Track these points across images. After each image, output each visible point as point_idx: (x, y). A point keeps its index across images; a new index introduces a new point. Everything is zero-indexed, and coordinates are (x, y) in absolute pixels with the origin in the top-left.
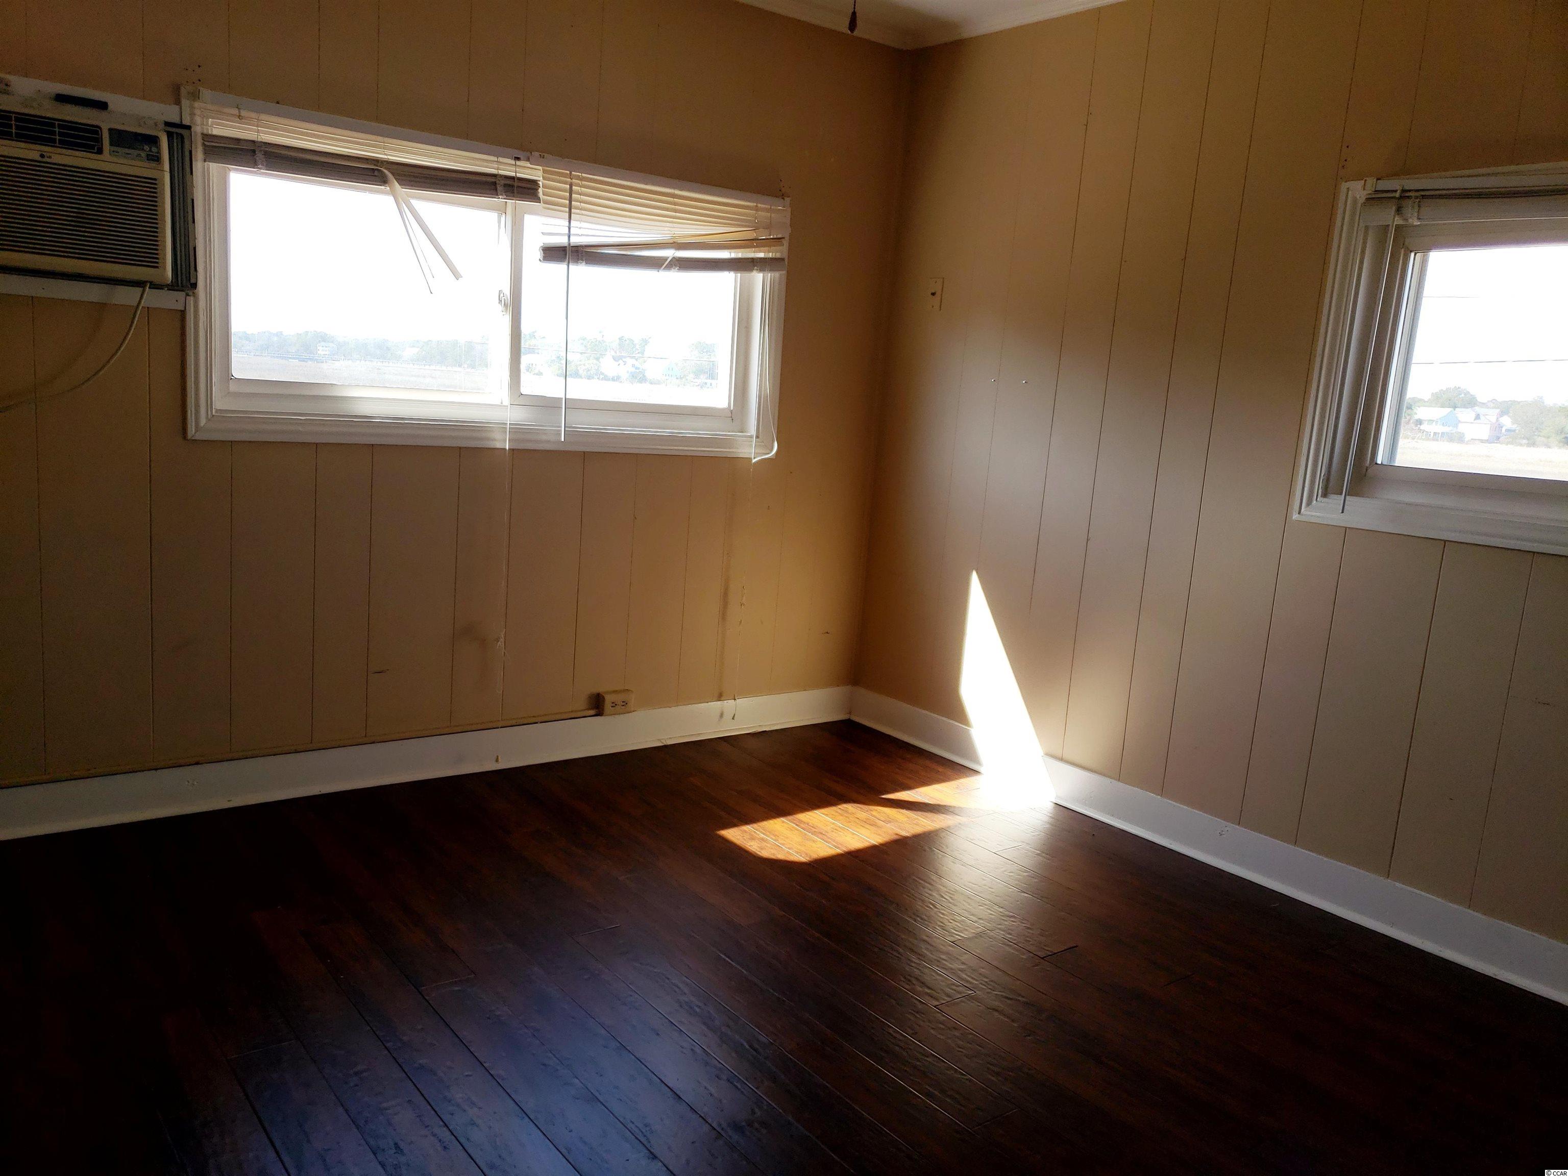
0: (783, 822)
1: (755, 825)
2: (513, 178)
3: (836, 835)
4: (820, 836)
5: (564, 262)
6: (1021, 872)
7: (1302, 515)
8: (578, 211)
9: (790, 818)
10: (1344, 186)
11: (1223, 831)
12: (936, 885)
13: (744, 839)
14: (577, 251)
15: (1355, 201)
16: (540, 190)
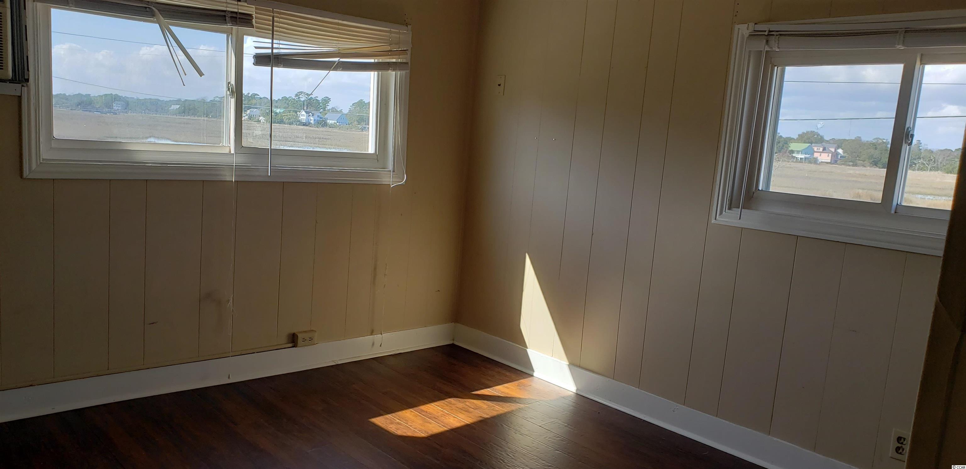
0: (412, 411)
1: (393, 414)
2: (236, 13)
3: (444, 418)
4: (434, 419)
5: (270, 65)
6: (555, 438)
7: (717, 220)
8: (278, 33)
9: (415, 408)
10: (737, 27)
11: (675, 409)
12: (504, 448)
13: (386, 423)
14: (278, 58)
15: (743, 35)
16: (254, 20)
